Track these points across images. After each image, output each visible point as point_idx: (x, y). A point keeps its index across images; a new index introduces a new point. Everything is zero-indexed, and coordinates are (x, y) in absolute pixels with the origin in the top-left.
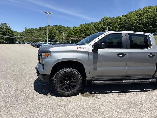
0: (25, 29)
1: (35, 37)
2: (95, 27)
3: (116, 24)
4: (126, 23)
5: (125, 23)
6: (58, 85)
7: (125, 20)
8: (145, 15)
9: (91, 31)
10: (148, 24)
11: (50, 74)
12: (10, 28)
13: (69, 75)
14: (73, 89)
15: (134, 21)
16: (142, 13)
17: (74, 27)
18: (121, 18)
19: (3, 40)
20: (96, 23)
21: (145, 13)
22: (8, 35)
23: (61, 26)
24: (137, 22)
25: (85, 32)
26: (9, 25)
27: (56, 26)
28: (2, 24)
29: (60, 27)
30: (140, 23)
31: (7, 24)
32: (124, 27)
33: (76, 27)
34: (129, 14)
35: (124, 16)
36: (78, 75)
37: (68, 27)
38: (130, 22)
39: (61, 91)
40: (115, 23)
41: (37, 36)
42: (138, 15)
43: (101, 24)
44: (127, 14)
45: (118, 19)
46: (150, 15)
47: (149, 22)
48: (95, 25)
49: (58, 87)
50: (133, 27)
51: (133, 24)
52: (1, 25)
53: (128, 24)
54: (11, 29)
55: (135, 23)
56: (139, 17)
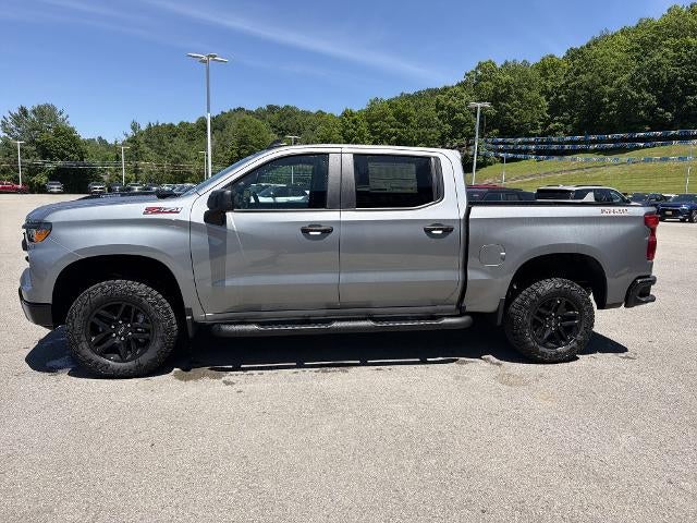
0: (134, 128)
1: (178, 161)
2: (439, 107)
3: (535, 94)
4: (580, 87)
5: (574, 88)
6: (83, 338)
7: (577, 73)
8: (667, 46)
9: (421, 127)
10: (683, 87)
11: (50, 302)
12: (70, 126)
13: (120, 305)
14: (141, 354)
15: (615, 78)
16: (654, 39)
17: (347, 110)
18: (559, 65)
19: (41, 179)
20: (446, 89)
21: (668, 36)
22: (62, 157)
23: (292, 109)
24: (632, 82)
25: (395, 134)
26: (64, 115)
27: (271, 109)
28: (34, 112)
29: (288, 112)
30: (644, 85)
31: (55, 109)
32: (571, 107)
33: (352, 114)
34: (595, 43)
35: (573, 55)
36: (153, 304)
37: (321, 114)
38: (599, 80)
39: (96, 358)
40: (529, 89)
41: (184, 157)
42: (637, 50)
43: (464, 94)
44: (588, 46)
45: (546, 67)
46: (689, 47)
47: (686, 77)
48: (438, 101)
49: (84, 345)
50: (610, 102)
51: (612, 89)
52: (33, 116)
53: (591, 91)
54: (72, 131)
55: (619, 87)
56: (639, 59)
